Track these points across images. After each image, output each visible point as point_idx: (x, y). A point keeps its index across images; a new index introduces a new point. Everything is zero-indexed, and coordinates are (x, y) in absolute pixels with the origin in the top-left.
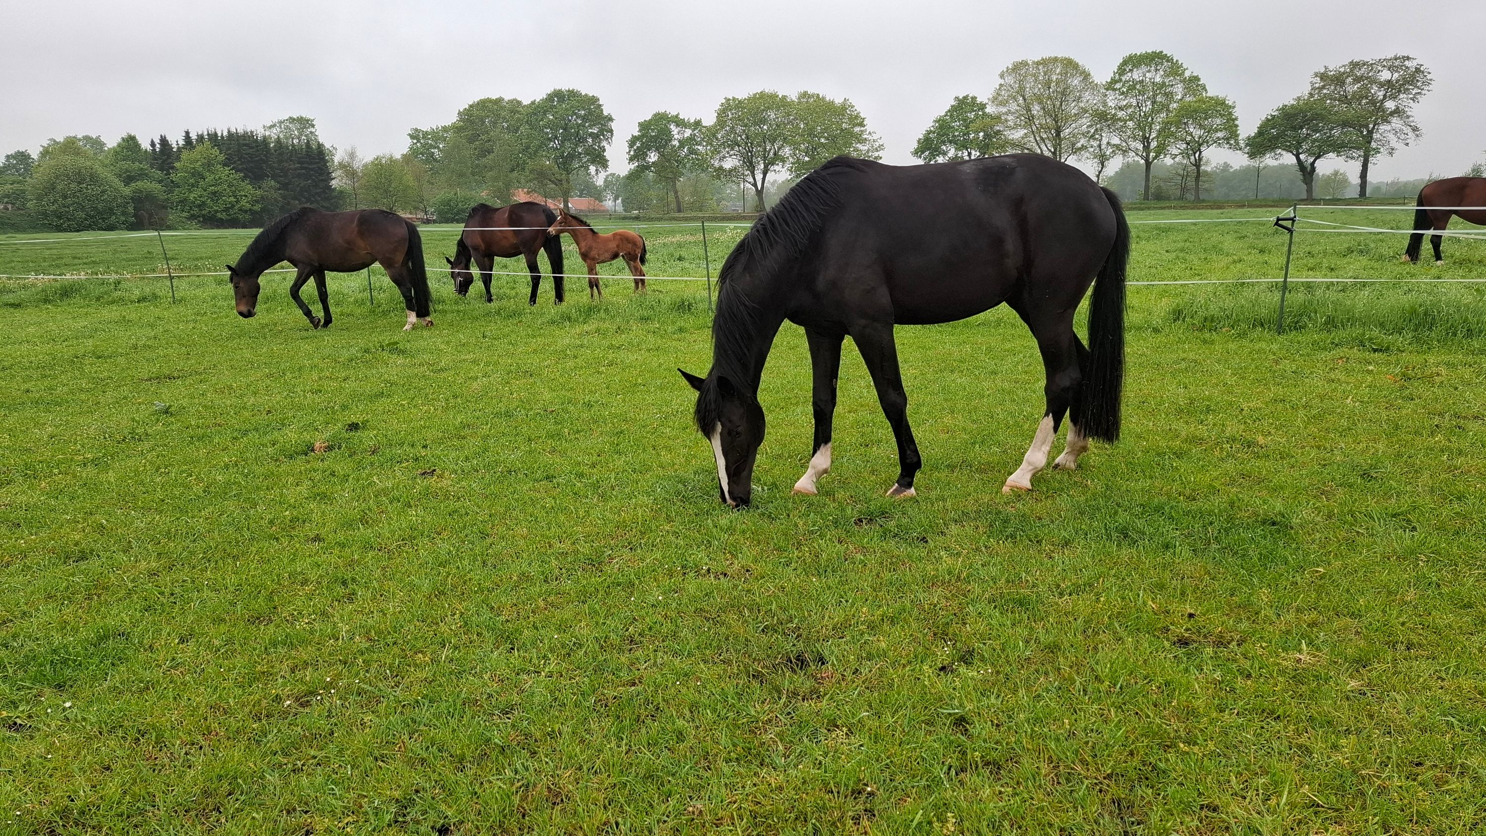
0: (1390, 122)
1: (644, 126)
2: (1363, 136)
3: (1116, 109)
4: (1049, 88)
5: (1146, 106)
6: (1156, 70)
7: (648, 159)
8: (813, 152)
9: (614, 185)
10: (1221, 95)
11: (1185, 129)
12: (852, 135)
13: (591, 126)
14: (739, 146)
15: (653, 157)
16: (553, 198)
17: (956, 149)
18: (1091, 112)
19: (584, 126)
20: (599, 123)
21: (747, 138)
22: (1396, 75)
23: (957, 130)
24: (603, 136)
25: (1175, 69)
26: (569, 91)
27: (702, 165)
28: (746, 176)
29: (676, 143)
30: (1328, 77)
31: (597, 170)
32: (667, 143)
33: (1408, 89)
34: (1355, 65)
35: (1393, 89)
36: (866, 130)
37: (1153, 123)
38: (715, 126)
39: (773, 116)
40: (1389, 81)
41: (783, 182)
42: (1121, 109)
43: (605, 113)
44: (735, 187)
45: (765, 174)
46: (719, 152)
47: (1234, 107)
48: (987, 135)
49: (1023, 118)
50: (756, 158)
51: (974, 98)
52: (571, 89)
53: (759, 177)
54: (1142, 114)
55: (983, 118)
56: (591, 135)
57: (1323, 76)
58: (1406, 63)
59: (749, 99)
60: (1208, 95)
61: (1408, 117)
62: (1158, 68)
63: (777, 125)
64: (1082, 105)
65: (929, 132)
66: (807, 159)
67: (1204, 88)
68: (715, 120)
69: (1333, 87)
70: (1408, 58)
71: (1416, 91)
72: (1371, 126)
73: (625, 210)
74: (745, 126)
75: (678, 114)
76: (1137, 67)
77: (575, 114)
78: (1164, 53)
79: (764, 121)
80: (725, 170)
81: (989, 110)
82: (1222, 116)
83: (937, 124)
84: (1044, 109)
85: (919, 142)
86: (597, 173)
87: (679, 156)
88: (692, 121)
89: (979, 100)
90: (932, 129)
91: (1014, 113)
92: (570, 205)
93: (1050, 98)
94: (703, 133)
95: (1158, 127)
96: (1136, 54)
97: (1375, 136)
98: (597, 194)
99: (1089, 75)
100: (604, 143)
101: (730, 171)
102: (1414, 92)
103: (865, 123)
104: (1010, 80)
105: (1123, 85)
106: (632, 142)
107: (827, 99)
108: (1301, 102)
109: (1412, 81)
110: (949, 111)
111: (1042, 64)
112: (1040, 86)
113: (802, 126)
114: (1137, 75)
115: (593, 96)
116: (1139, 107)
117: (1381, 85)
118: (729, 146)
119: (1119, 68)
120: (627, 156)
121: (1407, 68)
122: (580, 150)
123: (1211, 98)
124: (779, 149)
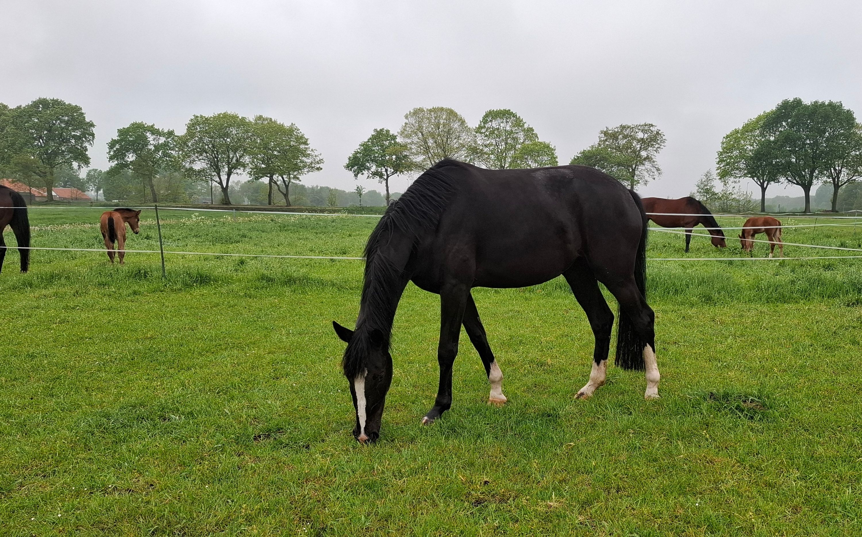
0: (644, 164)
1: (122, 133)
2: (630, 172)
3: (482, 146)
4: (439, 128)
5: (501, 145)
6: (507, 122)
7: (126, 159)
8: (268, 161)
9: (96, 178)
10: (547, 142)
11: (526, 162)
12: (299, 150)
13: (74, 130)
14: (206, 153)
15: (131, 157)
16: (37, 187)
17: (377, 166)
18: (467, 147)
19: (67, 129)
20: (82, 128)
21: (213, 147)
22: (646, 135)
23: (377, 153)
24: (86, 138)
25: (518, 123)
26: (53, 100)
27: (175, 166)
28: (213, 176)
29: (152, 147)
30: (608, 134)
31: (79, 166)
32: (143, 147)
33: (653, 145)
34: (623, 127)
35: (646, 143)
36: (309, 148)
37: (506, 157)
38: (185, 136)
39: (234, 132)
40: (643, 139)
41: (245, 183)
42: (486, 146)
43: (87, 120)
44: (205, 184)
45: (229, 175)
46: (189, 157)
47: (555, 150)
48: (398, 158)
49: (422, 148)
50: (222, 163)
51: (388, 131)
52: (55, 99)
53: (224, 178)
54: (499, 151)
55: (395, 146)
56: (74, 137)
57: (606, 133)
58: (651, 128)
59: (214, 117)
60: (539, 141)
61: (654, 162)
62: (508, 121)
63: (238, 139)
64: (461, 141)
65: (356, 153)
66: (263, 166)
67: (537, 136)
68: (185, 131)
69: (611, 141)
70: (652, 125)
71: (657, 146)
72: (634, 166)
73: (106, 199)
74: (212, 138)
75: (154, 125)
76: (495, 119)
77: (59, 119)
78: (511, 111)
79: (227, 135)
80: (195, 171)
81: (399, 140)
82: (548, 155)
83: (362, 148)
84: (436, 143)
85: (349, 158)
86: (79, 168)
87: (155, 158)
88: (166, 131)
89: (391, 133)
90: (359, 150)
91: (416, 144)
92: (54, 193)
93: (439, 135)
94: (175, 141)
95: (509, 160)
96: (494, 110)
97: (637, 173)
98: (81, 186)
99: (464, 121)
100: (86, 144)
101: (200, 171)
102: (656, 147)
103: (308, 142)
104: (412, 120)
105: (487, 131)
106: (112, 145)
107: (278, 123)
108: (594, 149)
109: (655, 140)
110: (370, 138)
111: (433, 111)
112: (432, 126)
113: (259, 141)
114: (495, 124)
115: (76, 106)
116: (497, 146)
117: (639, 141)
118: (198, 152)
119: (484, 119)
120: (108, 156)
121: (652, 131)
122: (63, 149)
123: (541, 143)
124: (240, 157)
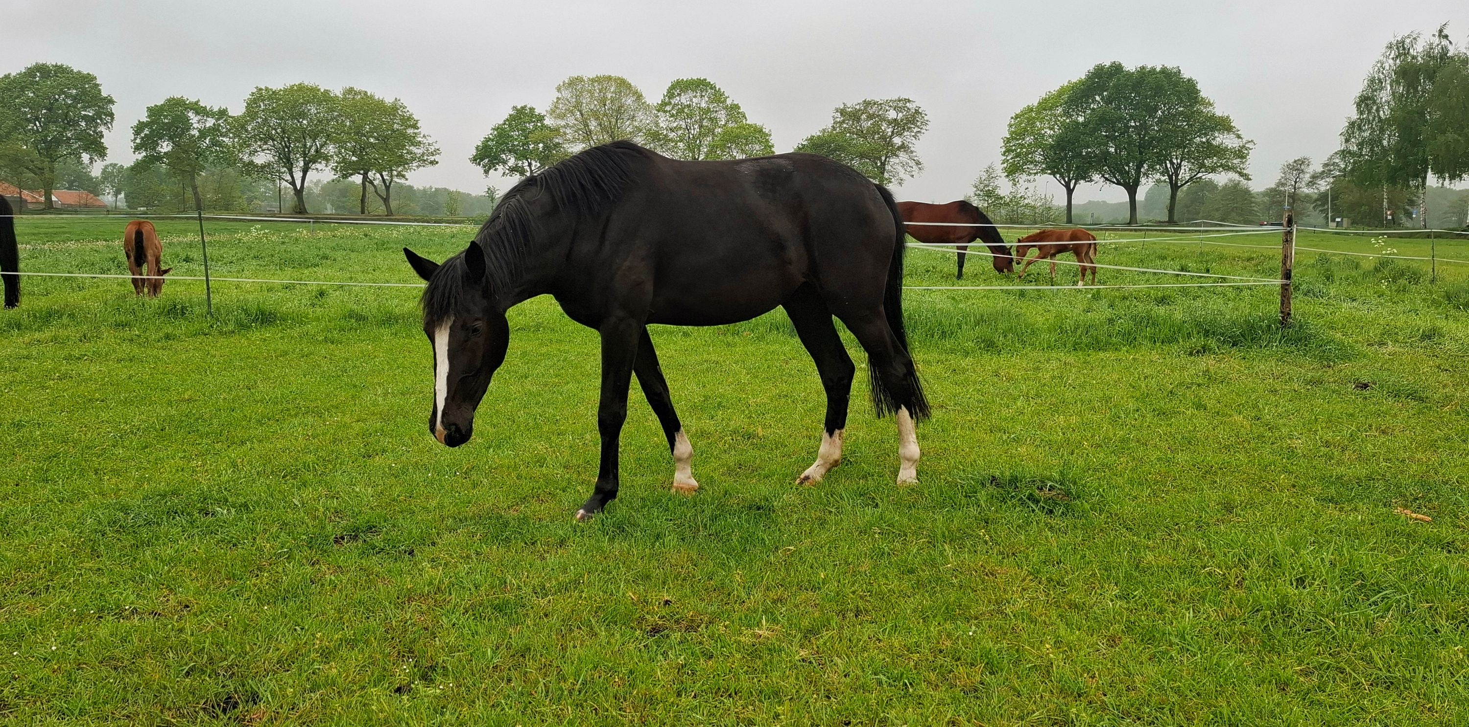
0: (897, 156)
1: (154, 112)
2: (877, 167)
3: (667, 130)
4: (605, 105)
5: (694, 129)
6: (702, 96)
7: (159, 149)
8: (361, 152)
9: (115, 176)
10: (759, 124)
11: (729, 153)
12: (405, 136)
13: (85, 108)
14: (273, 140)
15: (165, 147)
16: (31, 189)
17: (516, 158)
18: (644, 131)
19: (75, 107)
20: (96, 105)
21: (284, 131)
22: (900, 115)
23: (516, 139)
24: (101, 120)
25: (718, 97)
26: (56, 66)
27: (228, 158)
28: (283, 173)
29: (196, 133)
30: (846, 113)
31: (91, 159)
32: (183, 133)
33: (910, 128)
34: (867, 103)
35: (901, 127)
36: (420, 133)
37: (700, 146)
38: (244, 116)
39: (313, 111)
40: (895, 120)
41: (328, 183)
42: (672, 130)
43: (104, 94)
44: (270, 186)
45: (305, 171)
46: (249, 146)
47: (770, 135)
48: (546, 147)
49: (581, 132)
50: (295, 154)
51: (532, 109)
52: (59, 64)
53: (298, 175)
54: (691, 136)
55: (542, 129)
56: (85, 118)
57: (843, 112)
58: (908, 104)
59: (285, 90)
60: (748, 122)
61: (912, 152)
62: (703, 94)
63: (319, 121)
64: (636, 124)
65: (488, 140)
66: (354, 158)
67: (744, 116)
68: (244, 110)
69: (851, 122)
70: (909, 101)
71: (916, 129)
72: (883, 158)
73: (129, 207)
74: (282, 119)
75: (198, 101)
76: (684, 92)
77: (64, 93)
78: (708, 80)
79: (303, 115)
80: (257, 166)
81: (548, 122)
82: (761, 142)
83: (495, 133)
84: (601, 126)
85: (477, 148)
86: (91, 162)
87: (199, 147)
88: (216, 109)
89: (537, 112)
90: (491, 136)
91: (572, 127)
92: (54, 198)
93: (605, 115)
94: (228, 123)
95: (706, 150)
96: (683, 80)
97: (888, 167)
98: (94, 187)
99: (641, 96)
100: (102, 128)
101: (263, 167)
102: (915, 130)
103: (419, 125)
104: (567, 94)
105: (673, 108)
106: (139, 128)
107: (376, 97)
108: (826, 134)
109: (913, 121)
110: (507, 120)
111: (597, 81)
112: (596, 103)
113: (348, 124)
114: (684, 99)
115: (88, 74)
116: (688, 130)
117: (890, 123)
118: (261, 139)
119: (669, 92)
120: (132, 144)
121: (908, 109)
122: (69, 135)
123: (750, 126)
124: (322, 146)
